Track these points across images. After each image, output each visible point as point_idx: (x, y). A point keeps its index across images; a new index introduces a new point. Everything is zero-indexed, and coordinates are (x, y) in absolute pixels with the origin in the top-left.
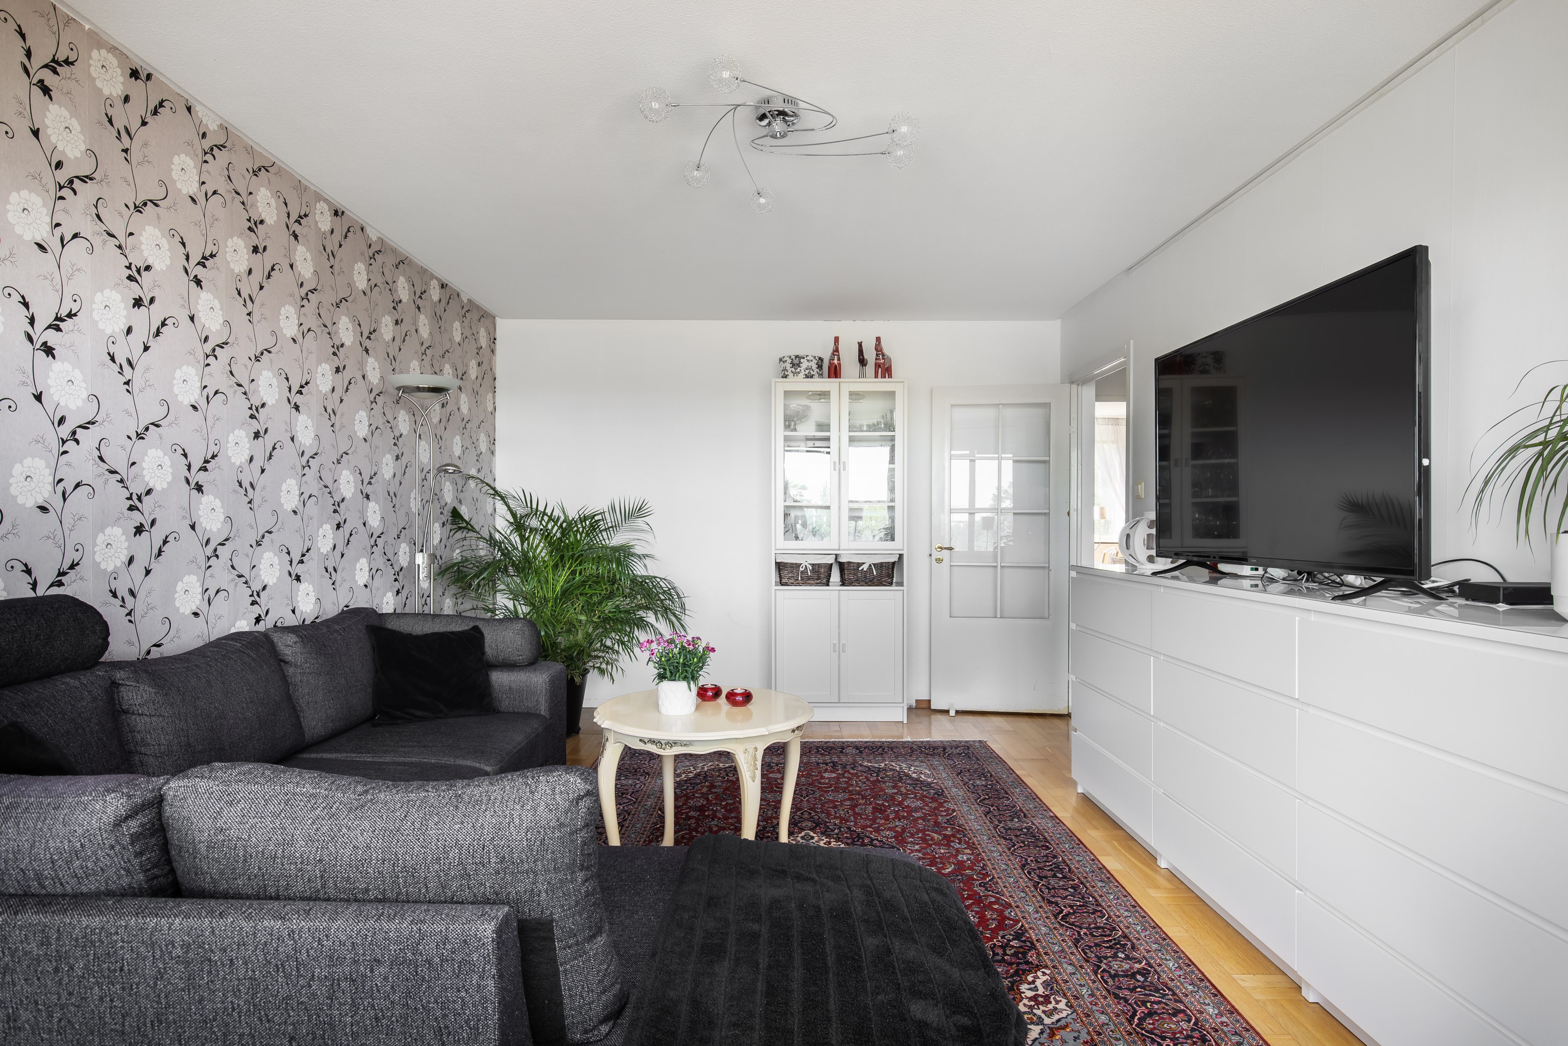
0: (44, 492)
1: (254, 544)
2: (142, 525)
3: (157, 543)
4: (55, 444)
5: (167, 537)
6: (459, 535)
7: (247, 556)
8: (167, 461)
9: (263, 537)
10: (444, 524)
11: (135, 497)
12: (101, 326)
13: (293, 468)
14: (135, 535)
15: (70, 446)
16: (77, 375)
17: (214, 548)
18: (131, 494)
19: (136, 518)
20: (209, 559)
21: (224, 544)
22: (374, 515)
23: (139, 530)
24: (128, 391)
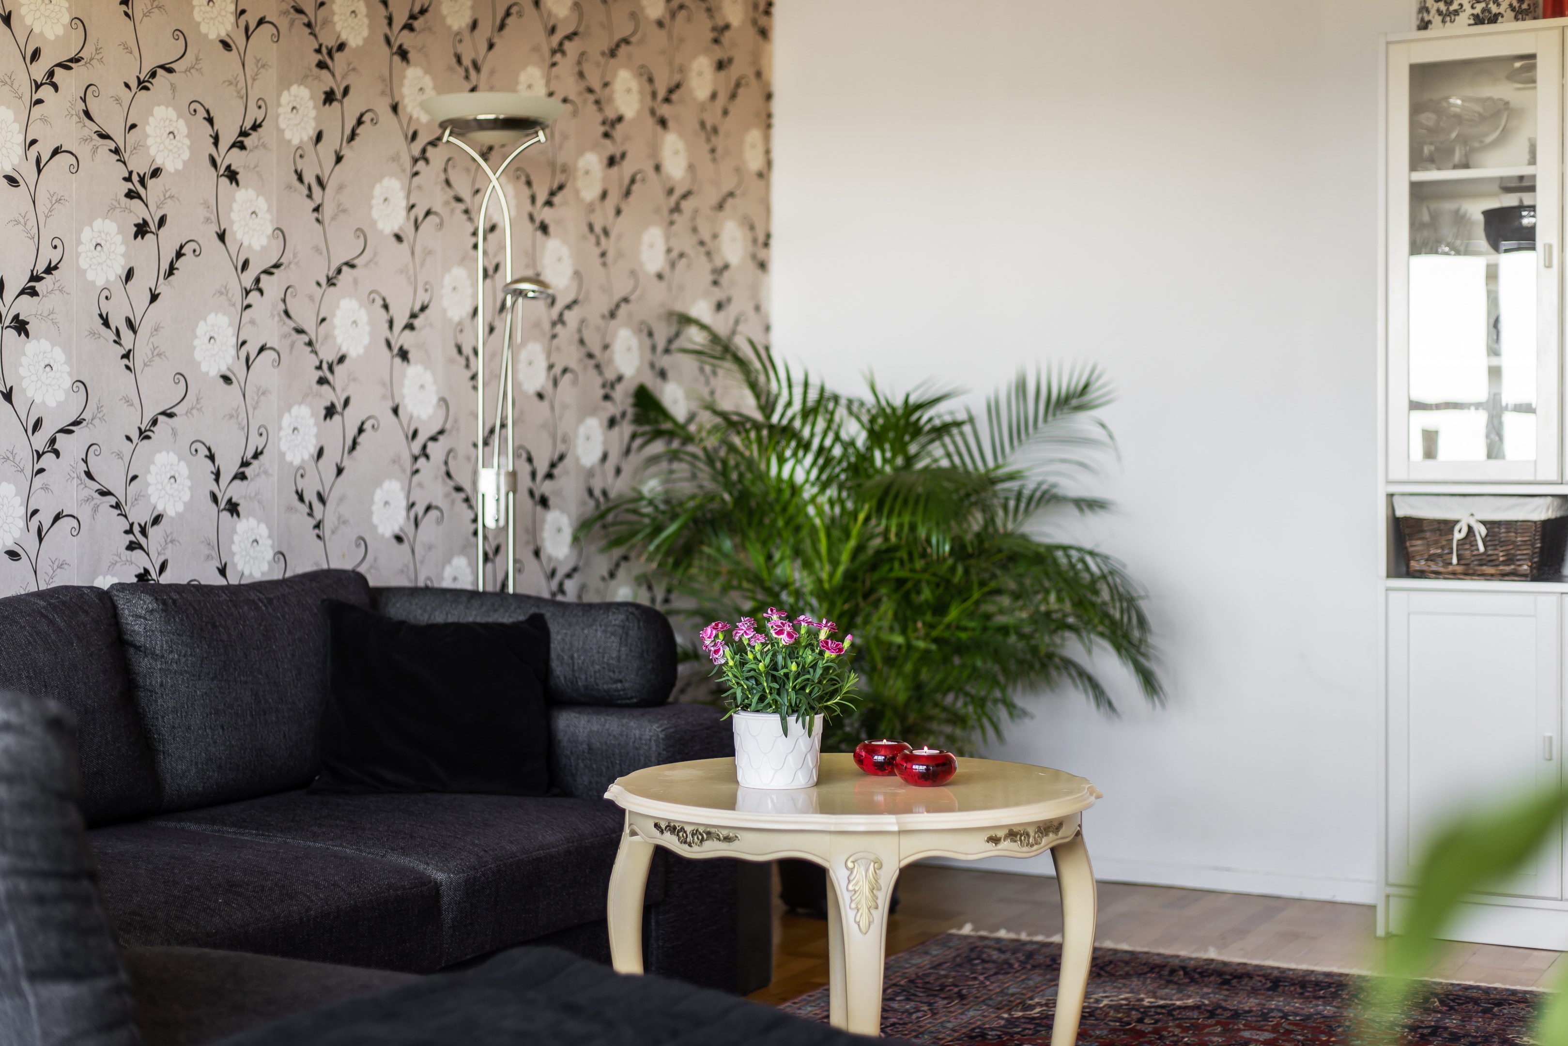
1: (135, 436)
7: (120, 456)
9: (155, 422)
10: (612, 422)
13: (223, 292)
17: (49, 437)
20: (39, 456)
21: (71, 432)
22: (421, 392)
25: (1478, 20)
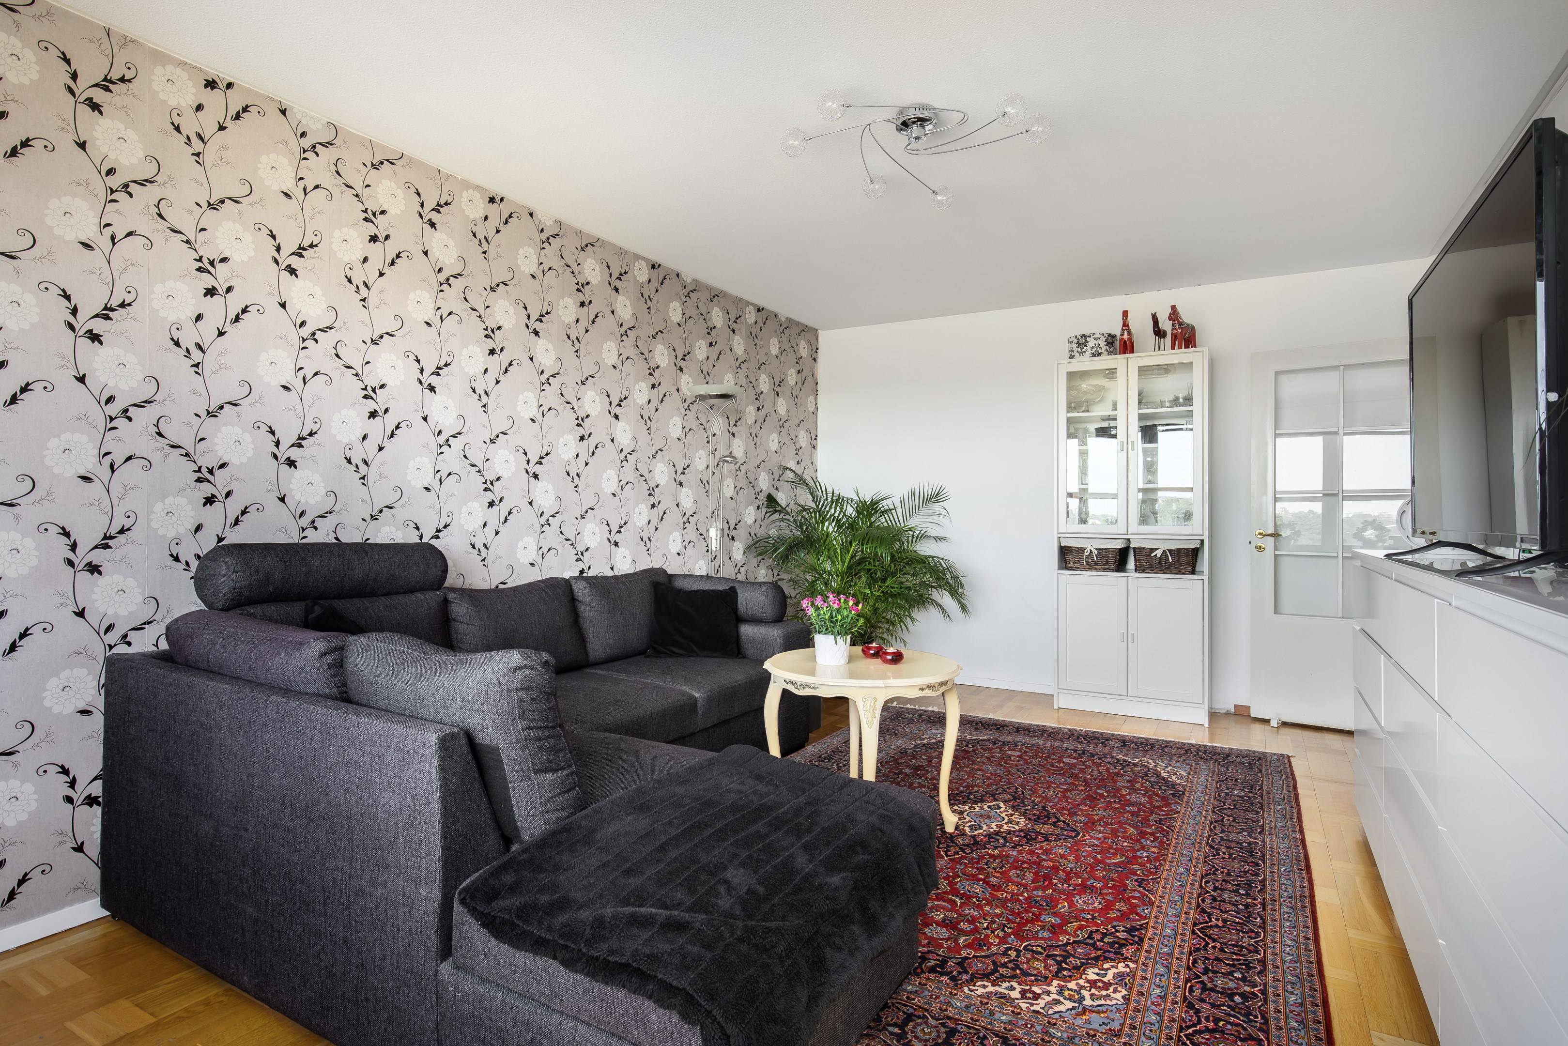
0: (428, 478)
1: (579, 517)
2: (493, 501)
3: (504, 514)
4: (435, 448)
5: (511, 510)
6: (775, 516)
7: (573, 525)
8: (511, 458)
9: (587, 512)
10: (758, 508)
11: (488, 482)
12: (466, 370)
13: (613, 461)
14: (488, 508)
15: (445, 448)
16: (450, 403)
17: (546, 518)
18: (486, 480)
19: (489, 496)
20: (543, 526)
21: (555, 516)
22: (687, 498)
23: (491, 504)
24: (484, 411)
25: (1094, 355)
